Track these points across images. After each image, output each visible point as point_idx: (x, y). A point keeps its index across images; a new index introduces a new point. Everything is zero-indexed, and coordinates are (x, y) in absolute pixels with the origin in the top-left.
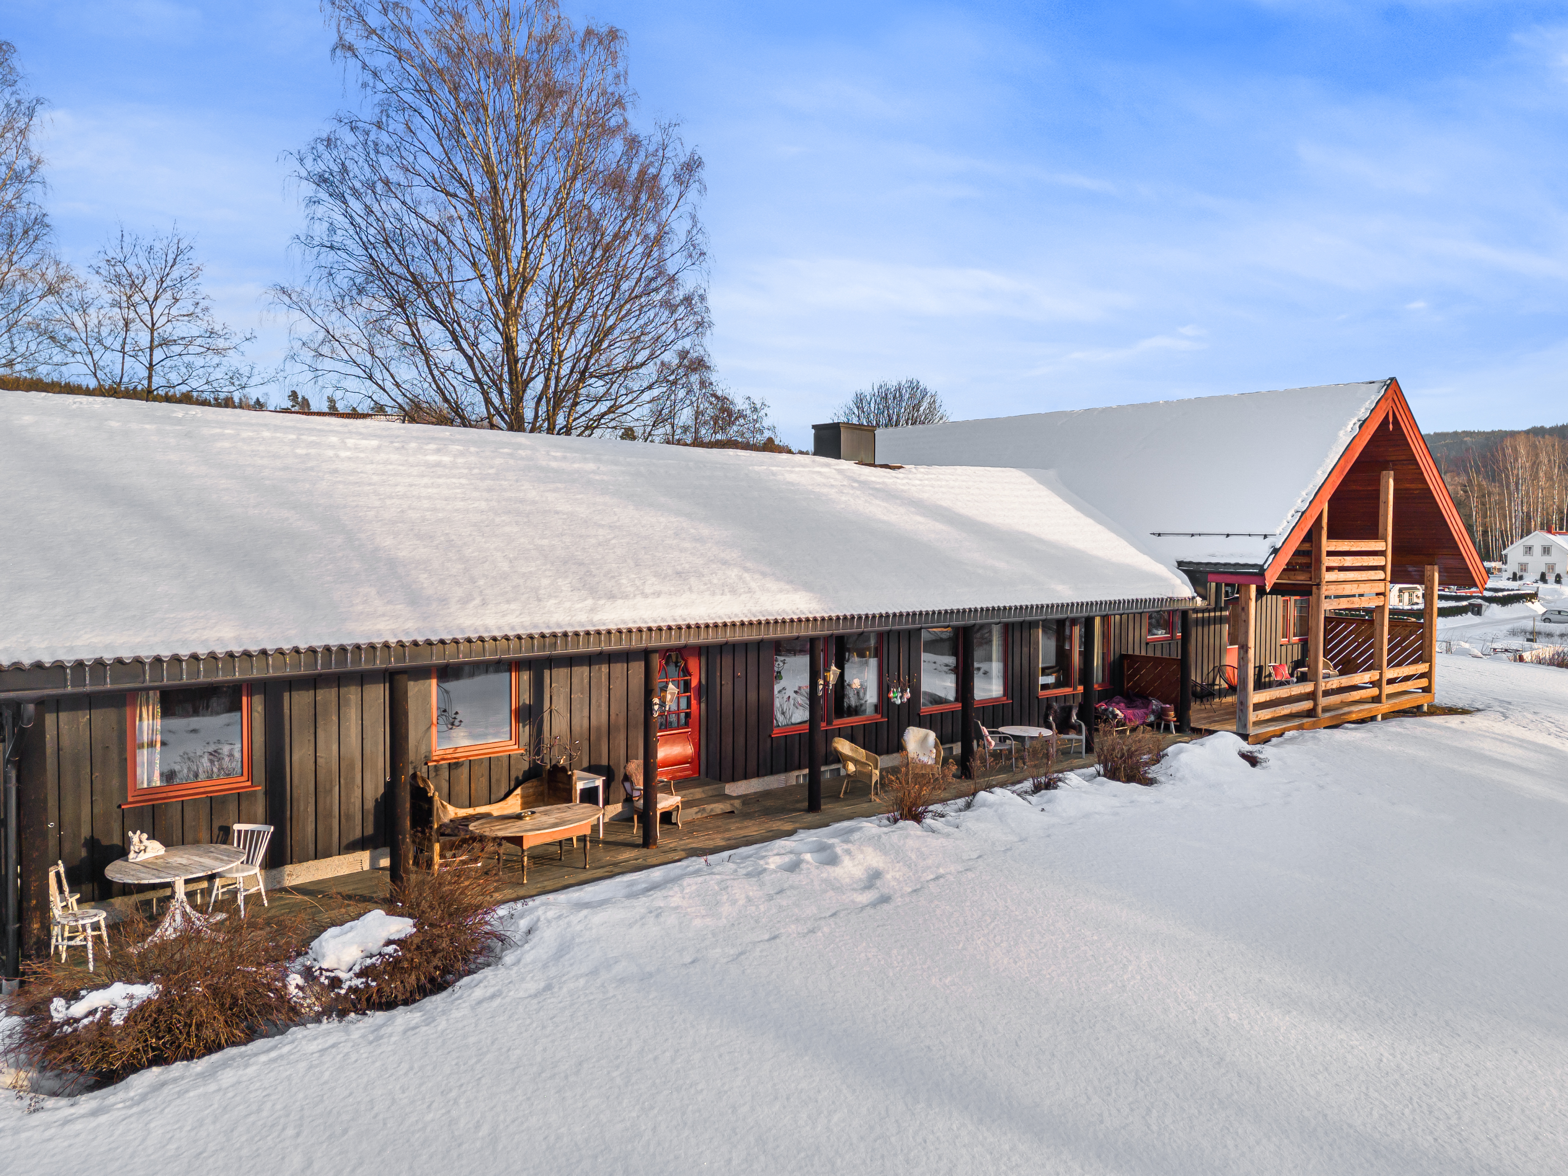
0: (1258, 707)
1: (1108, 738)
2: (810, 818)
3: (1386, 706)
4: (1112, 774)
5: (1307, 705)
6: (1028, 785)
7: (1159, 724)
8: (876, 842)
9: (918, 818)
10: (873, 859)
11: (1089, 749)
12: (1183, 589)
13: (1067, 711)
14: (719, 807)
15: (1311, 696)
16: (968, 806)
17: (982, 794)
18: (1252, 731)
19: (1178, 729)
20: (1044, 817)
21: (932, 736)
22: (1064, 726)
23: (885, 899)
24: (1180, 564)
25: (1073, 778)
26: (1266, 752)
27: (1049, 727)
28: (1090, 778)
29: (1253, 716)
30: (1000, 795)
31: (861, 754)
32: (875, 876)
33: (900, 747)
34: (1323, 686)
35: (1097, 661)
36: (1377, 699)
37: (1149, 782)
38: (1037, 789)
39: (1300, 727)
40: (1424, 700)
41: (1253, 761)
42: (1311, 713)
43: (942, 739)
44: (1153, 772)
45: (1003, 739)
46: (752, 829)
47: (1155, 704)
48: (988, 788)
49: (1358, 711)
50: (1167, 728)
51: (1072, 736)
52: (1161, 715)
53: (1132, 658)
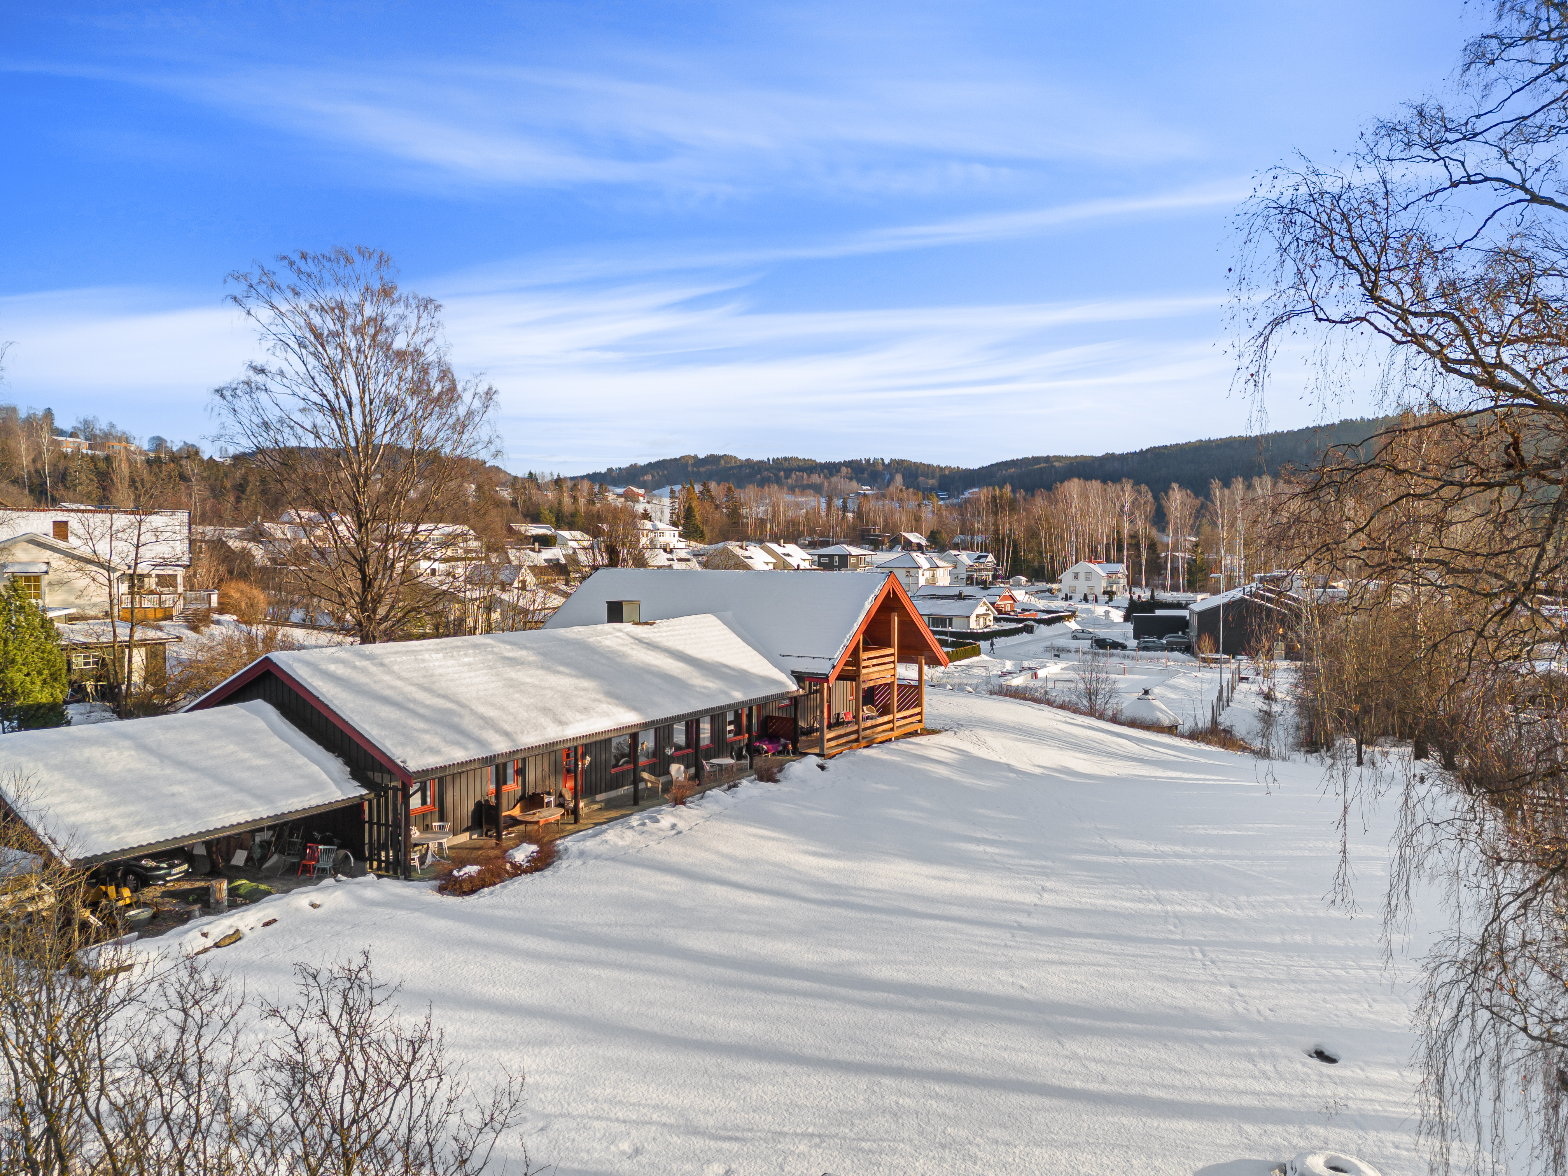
0: (829, 740)
1: (759, 761)
2: (636, 808)
3: (896, 733)
4: (761, 779)
5: (853, 737)
6: (726, 786)
7: (784, 751)
8: (672, 813)
9: (684, 803)
10: (673, 820)
11: (751, 767)
12: (792, 687)
13: (741, 749)
14: (596, 807)
15: (857, 732)
16: (702, 798)
17: (708, 792)
18: (826, 752)
19: (794, 753)
20: (734, 800)
21: (682, 767)
22: (740, 757)
23: (679, 833)
24: (793, 672)
25: (744, 782)
26: (829, 763)
27: (732, 758)
28: (752, 781)
29: (827, 745)
30: (715, 792)
31: (653, 778)
32: (674, 826)
33: (668, 772)
34: (862, 726)
35: (754, 720)
36: (892, 729)
37: (776, 781)
38: (729, 788)
39: (850, 748)
40: (918, 727)
41: (822, 768)
42: (857, 740)
43: (687, 767)
44: (778, 776)
45: (712, 766)
46: (613, 814)
47: (783, 741)
48: (710, 789)
49: (881, 737)
50: (788, 753)
51: (743, 762)
52: (785, 746)
53: (772, 718)
